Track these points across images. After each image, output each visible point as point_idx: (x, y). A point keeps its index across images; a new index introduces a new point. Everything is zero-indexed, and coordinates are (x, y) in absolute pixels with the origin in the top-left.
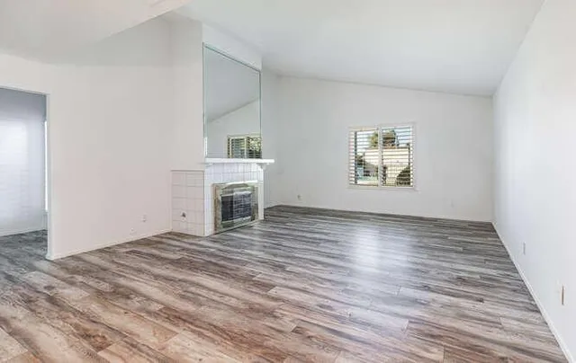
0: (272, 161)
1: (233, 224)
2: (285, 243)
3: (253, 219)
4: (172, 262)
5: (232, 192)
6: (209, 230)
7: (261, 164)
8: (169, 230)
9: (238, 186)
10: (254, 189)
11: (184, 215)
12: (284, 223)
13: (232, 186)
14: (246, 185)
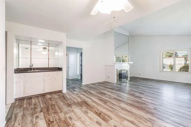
0: (132, 63)
1: (122, 81)
2: (140, 87)
3: (127, 80)
4: (110, 88)
5: (122, 71)
6: (116, 82)
7: (129, 64)
8: (104, 81)
9: (123, 70)
10: (127, 71)
11: (109, 77)
12: (137, 82)
13: (121, 70)
14: (125, 70)
